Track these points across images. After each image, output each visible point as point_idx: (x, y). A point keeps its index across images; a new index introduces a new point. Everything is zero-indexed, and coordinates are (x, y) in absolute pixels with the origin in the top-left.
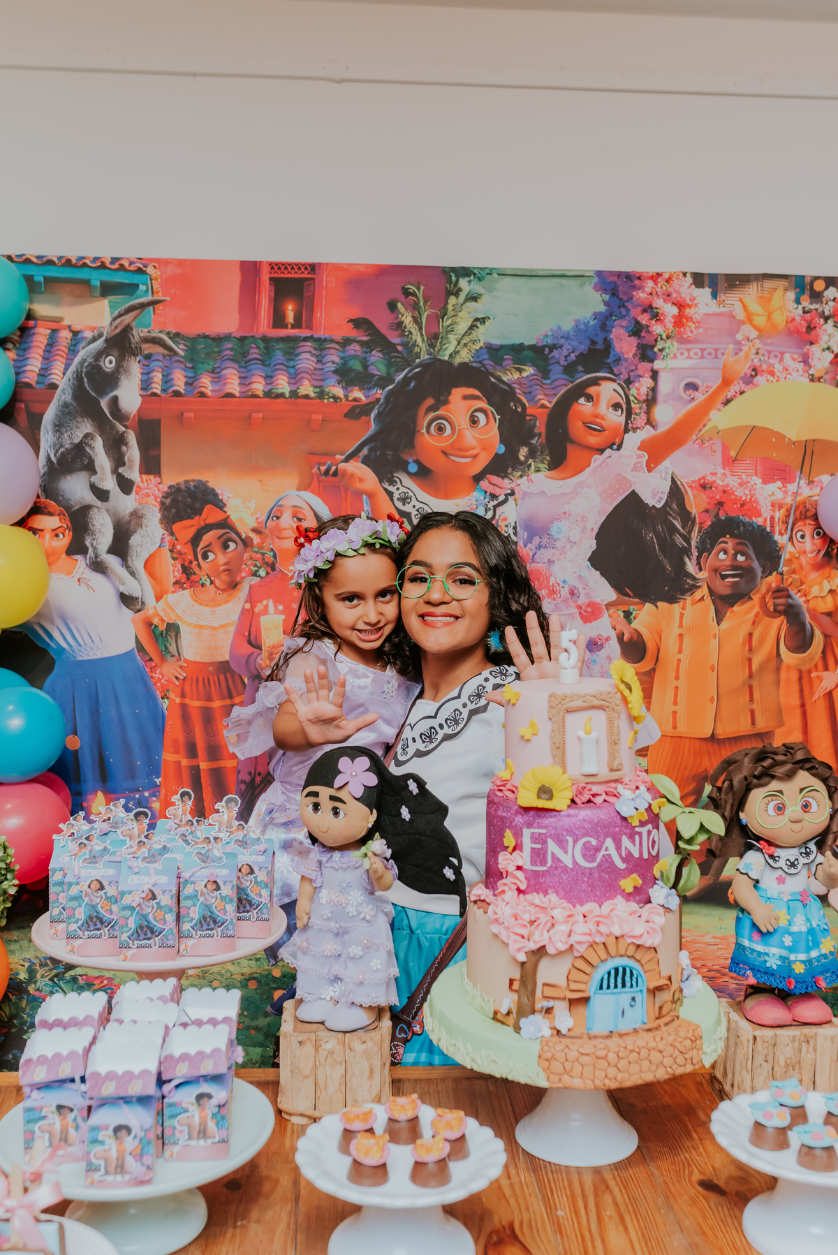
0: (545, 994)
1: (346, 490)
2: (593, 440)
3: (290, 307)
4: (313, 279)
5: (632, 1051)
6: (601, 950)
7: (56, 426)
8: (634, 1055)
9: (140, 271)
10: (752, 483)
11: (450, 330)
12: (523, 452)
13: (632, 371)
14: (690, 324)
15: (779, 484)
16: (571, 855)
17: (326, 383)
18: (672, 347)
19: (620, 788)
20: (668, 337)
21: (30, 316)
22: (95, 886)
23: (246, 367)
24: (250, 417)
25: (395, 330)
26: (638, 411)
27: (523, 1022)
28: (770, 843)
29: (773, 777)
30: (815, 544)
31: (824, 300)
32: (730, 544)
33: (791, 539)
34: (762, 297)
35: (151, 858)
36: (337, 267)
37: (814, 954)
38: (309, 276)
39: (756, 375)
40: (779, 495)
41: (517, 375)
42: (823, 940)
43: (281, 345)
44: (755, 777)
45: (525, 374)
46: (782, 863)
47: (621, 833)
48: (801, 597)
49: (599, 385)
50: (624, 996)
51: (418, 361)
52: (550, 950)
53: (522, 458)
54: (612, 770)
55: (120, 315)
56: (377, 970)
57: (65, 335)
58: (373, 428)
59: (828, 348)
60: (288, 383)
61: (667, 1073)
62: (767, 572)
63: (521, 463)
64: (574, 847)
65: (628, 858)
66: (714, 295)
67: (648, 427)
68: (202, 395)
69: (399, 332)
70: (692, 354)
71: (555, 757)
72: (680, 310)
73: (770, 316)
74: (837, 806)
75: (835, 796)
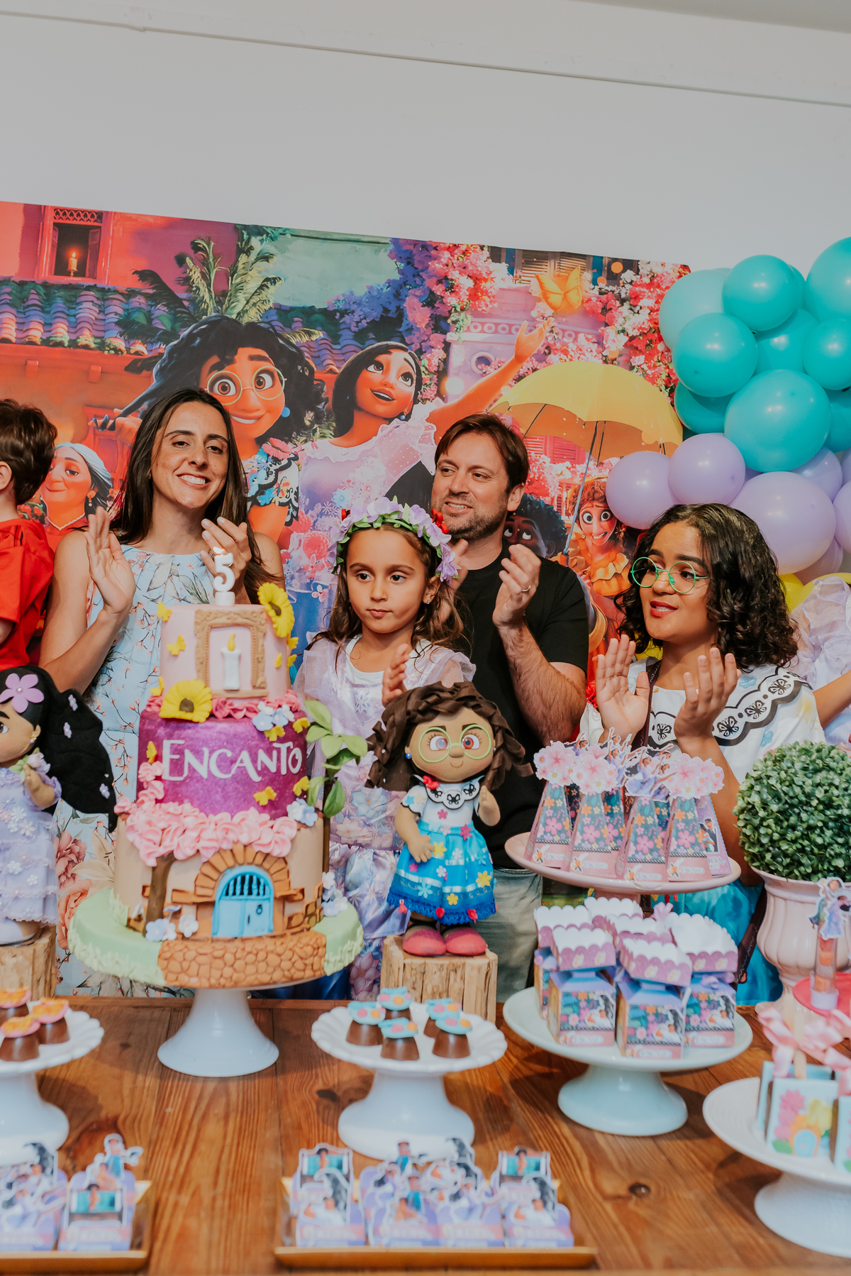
0: (175, 900)
1: (124, 444)
2: (381, 408)
3: (74, 255)
4: (100, 227)
5: (250, 953)
6: (228, 857)
8: (251, 958)
10: (541, 461)
11: (239, 288)
12: (309, 417)
13: (424, 341)
14: (485, 298)
15: (568, 464)
16: (206, 766)
17: (107, 335)
18: (466, 319)
19: (261, 705)
20: (462, 309)
23: (24, 313)
24: (26, 364)
25: (183, 285)
26: (428, 382)
27: (150, 926)
28: (434, 779)
29: (437, 713)
30: (601, 527)
31: (621, 282)
32: (516, 522)
33: (577, 520)
34: (559, 276)
36: (124, 217)
37: (470, 888)
38: (96, 224)
39: (549, 353)
40: (568, 475)
41: (306, 339)
42: (479, 874)
43: (62, 293)
44: (420, 712)
45: (314, 338)
46: (443, 798)
47: (258, 747)
48: (585, 579)
49: (390, 353)
50: (251, 904)
51: (204, 317)
52: (178, 855)
53: (308, 423)
54: (254, 687)
56: (33, 886)
58: (154, 383)
59: (623, 331)
60: (68, 332)
61: (284, 976)
62: (552, 552)
63: (306, 428)
64: (210, 757)
65: (264, 771)
66: (511, 271)
67: (438, 398)
69: (186, 287)
70: (485, 328)
71: (198, 671)
72: (476, 283)
73: (565, 295)
74: (499, 744)
75: (499, 735)
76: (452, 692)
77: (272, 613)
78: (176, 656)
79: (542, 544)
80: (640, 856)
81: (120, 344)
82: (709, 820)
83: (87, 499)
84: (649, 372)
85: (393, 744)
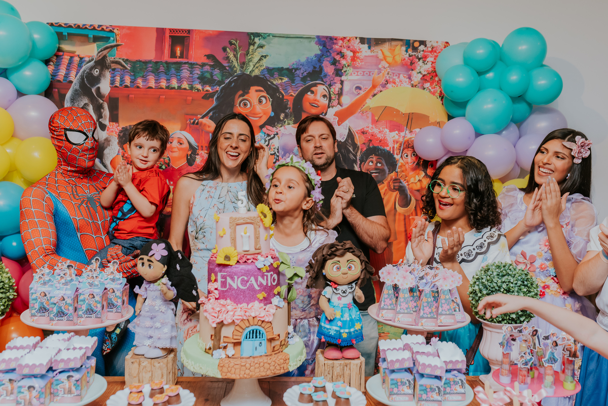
0: (224, 341)
1: (202, 131)
2: (314, 111)
3: (178, 49)
4: (189, 37)
5: (257, 363)
6: (246, 322)
7: (71, 99)
8: (257, 365)
9: (111, 31)
10: (385, 131)
11: (250, 61)
12: (282, 116)
13: (332, 80)
14: (358, 60)
15: (397, 132)
16: (236, 284)
17: (194, 83)
18: (350, 70)
19: (259, 257)
20: (348, 66)
21: (59, 50)
22: (43, 294)
23: (158, 75)
24: (159, 97)
25: (226, 60)
26: (334, 99)
27: (215, 352)
28: (335, 283)
29: (336, 255)
30: (412, 159)
31: (419, 51)
32: (375, 159)
33: (401, 157)
34: (391, 49)
35: (66, 284)
36: (200, 31)
37: (352, 330)
38: (187, 35)
39: (387, 84)
40: (397, 137)
41: (280, 81)
42: (356, 324)
43: (174, 66)
44: (328, 255)
45: (283, 81)
46: (340, 291)
47: (258, 275)
48: (406, 183)
49: (317, 86)
50: (256, 342)
51: (235, 74)
52: (225, 322)
53: (282, 118)
54: (256, 249)
55: (101, 51)
56: (166, 333)
57: (77, 59)
58: (215, 103)
59: (420, 72)
60: (177, 83)
61: (271, 372)
62: (391, 171)
63: (281, 121)
64: (237, 280)
65: (261, 285)
66: (369, 48)
67: (338, 105)
68: (138, 87)
69: (227, 61)
70: (359, 74)
71: (232, 243)
72: (354, 54)
73: (394, 57)
74: (363, 268)
75: (363, 264)
76: (342, 246)
77: (262, 217)
78: (222, 237)
79: (386, 168)
80: (425, 316)
81: (200, 87)
82: (456, 298)
83: (187, 155)
84: (432, 90)
85: (317, 269)
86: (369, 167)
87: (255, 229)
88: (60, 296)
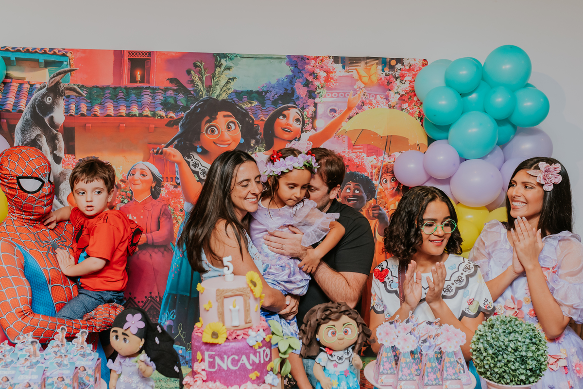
1: (167, 161)
2: (286, 136)
3: (139, 73)
4: (150, 59)
7: (22, 131)
9: (64, 55)
10: (362, 156)
11: (217, 84)
12: (253, 142)
13: (305, 103)
14: (332, 81)
15: (375, 156)
16: (226, 364)
17: (156, 109)
18: (324, 92)
19: (250, 332)
20: (322, 87)
21: (7, 77)
22: (5, 379)
23: (117, 102)
24: (119, 126)
25: (190, 84)
26: (308, 122)
28: (330, 349)
29: (331, 319)
30: (392, 185)
31: (395, 69)
32: (352, 185)
33: (380, 182)
34: (366, 68)
35: (31, 366)
36: (161, 54)
38: (148, 58)
39: (364, 105)
40: (375, 162)
41: (249, 105)
43: (134, 91)
44: (322, 319)
45: (253, 105)
46: (335, 358)
47: (250, 353)
48: (385, 210)
49: (289, 110)
51: (201, 98)
53: (252, 145)
54: (246, 323)
55: (54, 77)
57: (27, 86)
58: (180, 131)
59: (398, 92)
60: (138, 109)
62: (369, 199)
63: (252, 147)
64: (227, 360)
65: (253, 364)
66: (344, 67)
67: (312, 130)
68: (95, 115)
69: (192, 85)
70: (333, 95)
71: (219, 318)
72: (327, 74)
73: (369, 77)
74: (361, 331)
76: (337, 308)
77: (253, 287)
78: (208, 311)
79: (364, 195)
80: (430, 383)
81: (163, 113)
82: (460, 358)
83: (151, 187)
84: (411, 111)
85: (311, 336)
86: (346, 194)
87: (245, 301)
88: (25, 382)
